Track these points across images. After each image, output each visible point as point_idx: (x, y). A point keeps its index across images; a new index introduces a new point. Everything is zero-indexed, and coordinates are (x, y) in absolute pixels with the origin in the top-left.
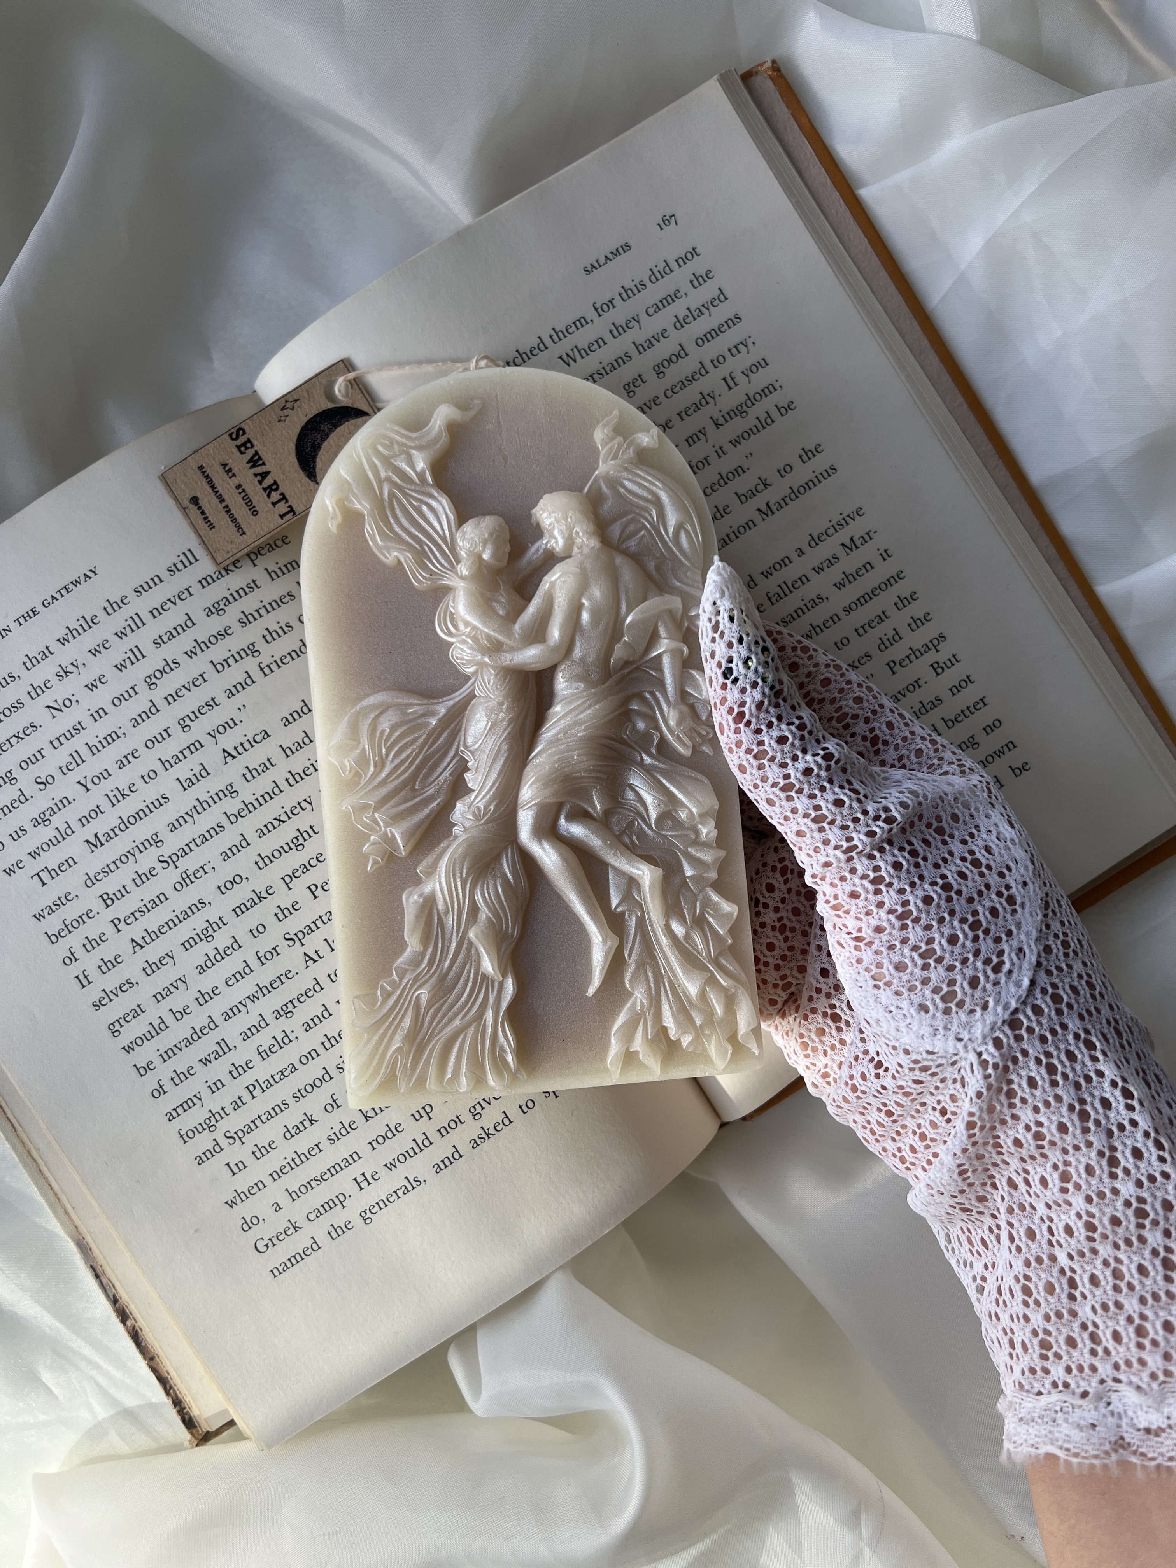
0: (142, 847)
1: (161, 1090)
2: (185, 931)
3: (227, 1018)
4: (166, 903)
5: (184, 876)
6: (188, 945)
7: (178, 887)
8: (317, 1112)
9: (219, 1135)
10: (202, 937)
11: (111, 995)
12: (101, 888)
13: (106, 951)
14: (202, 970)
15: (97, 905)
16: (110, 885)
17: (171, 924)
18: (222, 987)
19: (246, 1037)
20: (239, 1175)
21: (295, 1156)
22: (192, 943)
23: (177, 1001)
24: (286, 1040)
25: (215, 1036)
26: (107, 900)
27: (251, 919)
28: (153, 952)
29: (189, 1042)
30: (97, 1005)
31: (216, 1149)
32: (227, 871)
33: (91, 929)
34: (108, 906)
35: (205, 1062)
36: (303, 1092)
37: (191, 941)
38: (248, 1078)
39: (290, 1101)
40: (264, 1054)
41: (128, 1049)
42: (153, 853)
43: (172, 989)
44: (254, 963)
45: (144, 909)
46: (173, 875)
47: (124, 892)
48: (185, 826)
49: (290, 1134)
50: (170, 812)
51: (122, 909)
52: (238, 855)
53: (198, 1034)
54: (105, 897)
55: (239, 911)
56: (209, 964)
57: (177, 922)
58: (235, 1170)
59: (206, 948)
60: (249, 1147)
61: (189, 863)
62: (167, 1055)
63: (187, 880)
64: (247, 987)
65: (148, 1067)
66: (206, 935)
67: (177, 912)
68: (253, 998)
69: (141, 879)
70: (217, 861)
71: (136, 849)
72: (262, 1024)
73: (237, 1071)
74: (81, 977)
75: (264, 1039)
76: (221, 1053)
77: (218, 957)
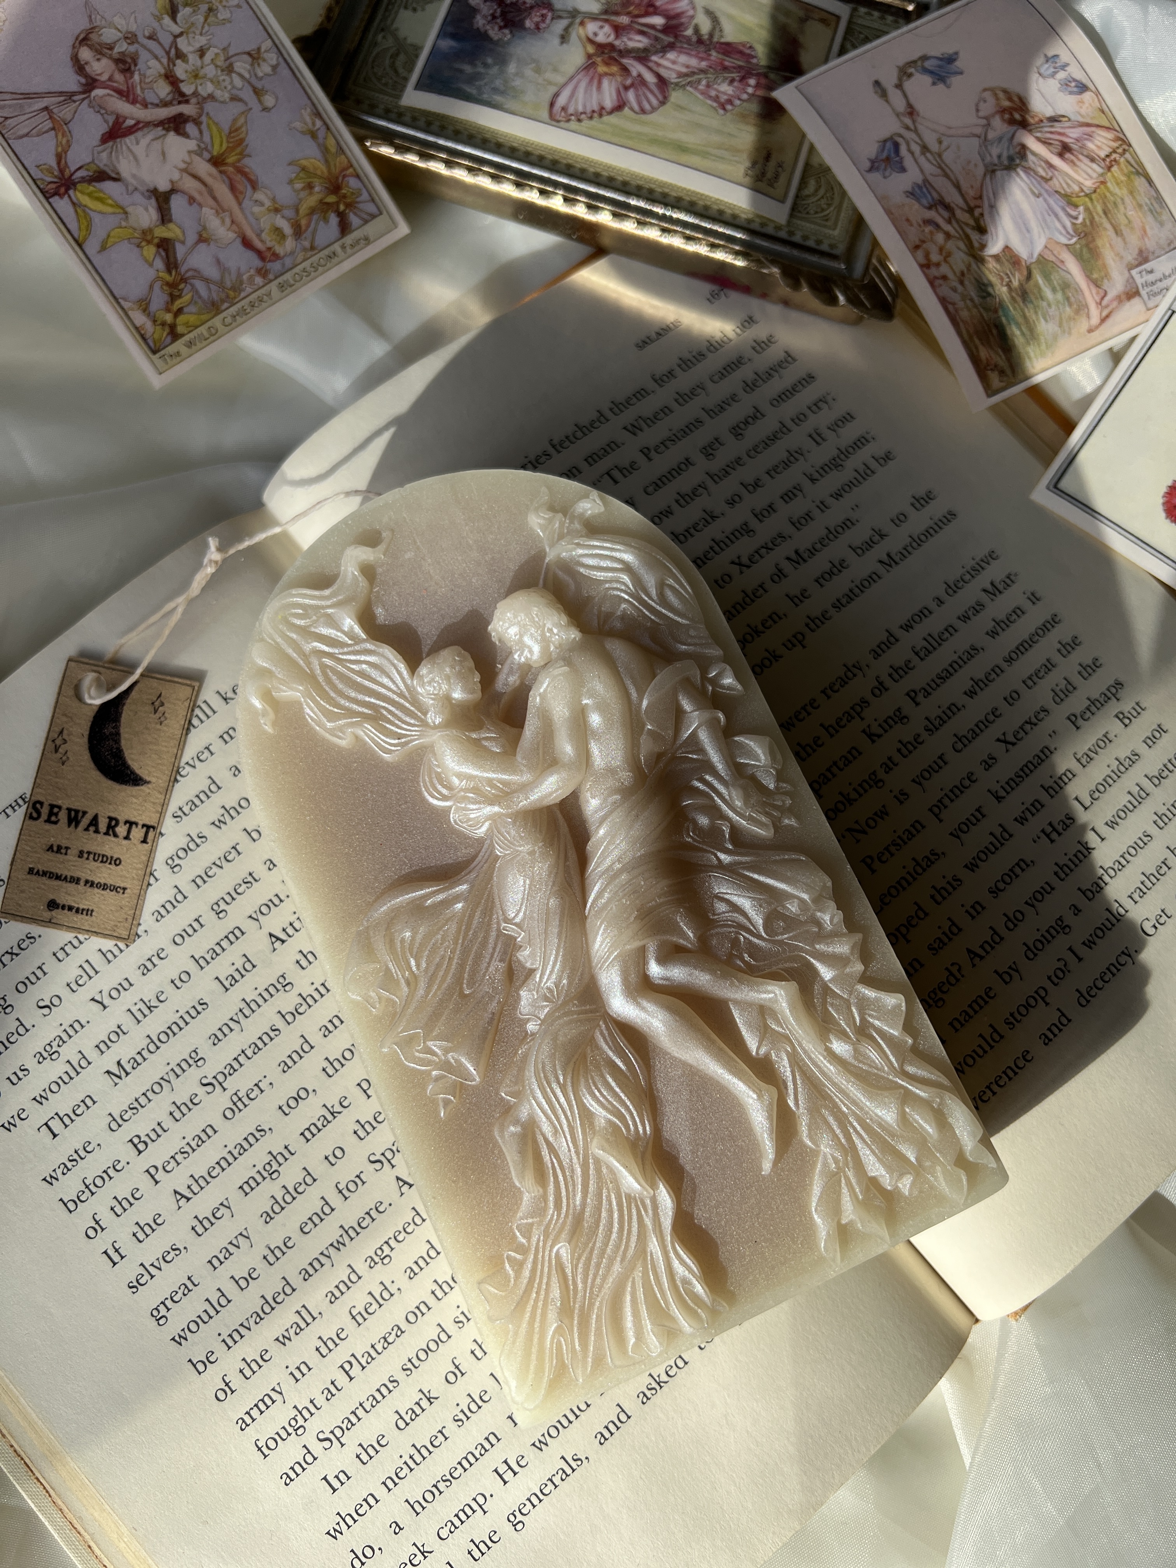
0: (178, 1071)
1: (228, 1388)
2: (242, 1170)
3: (307, 1276)
4: (215, 1137)
5: (235, 1099)
6: (247, 1188)
7: (229, 1114)
8: (436, 1386)
9: (310, 1439)
10: (265, 1174)
11: (151, 1269)
12: (130, 1129)
13: (142, 1213)
14: (268, 1217)
15: (127, 1153)
16: (140, 1125)
17: (223, 1164)
18: (296, 1236)
19: (333, 1298)
20: (341, 1491)
21: (413, 1451)
22: (253, 1184)
23: (238, 1265)
24: (386, 1295)
25: (293, 1304)
26: (138, 1145)
27: (325, 1143)
28: (203, 1205)
29: (259, 1317)
30: (135, 1286)
31: (309, 1457)
32: (288, 1086)
33: (120, 1187)
34: (140, 1152)
35: (283, 1340)
36: (415, 1361)
37: (251, 1182)
38: (341, 1354)
39: (400, 1376)
40: (358, 1318)
41: (179, 1340)
42: (194, 1074)
43: (232, 1249)
44: (335, 1199)
45: (187, 1149)
46: (221, 1100)
47: (160, 1130)
48: (231, 1036)
49: (403, 1422)
50: (210, 1022)
51: (158, 1154)
52: (300, 1063)
53: (271, 1304)
54: (136, 1140)
55: (309, 1134)
56: (277, 1208)
57: (231, 1159)
58: (336, 1484)
59: (271, 1188)
60: (352, 1448)
61: (240, 1082)
62: (231, 1340)
63: (239, 1104)
64: (329, 1231)
65: (208, 1361)
66: (270, 1172)
67: (230, 1147)
68: (338, 1245)
69: (179, 1111)
70: (275, 1073)
71: (171, 1074)
72: (354, 1277)
73: (324, 1348)
74: (111, 1252)
75: (357, 1298)
76: (303, 1325)
77: (288, 1198)
